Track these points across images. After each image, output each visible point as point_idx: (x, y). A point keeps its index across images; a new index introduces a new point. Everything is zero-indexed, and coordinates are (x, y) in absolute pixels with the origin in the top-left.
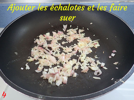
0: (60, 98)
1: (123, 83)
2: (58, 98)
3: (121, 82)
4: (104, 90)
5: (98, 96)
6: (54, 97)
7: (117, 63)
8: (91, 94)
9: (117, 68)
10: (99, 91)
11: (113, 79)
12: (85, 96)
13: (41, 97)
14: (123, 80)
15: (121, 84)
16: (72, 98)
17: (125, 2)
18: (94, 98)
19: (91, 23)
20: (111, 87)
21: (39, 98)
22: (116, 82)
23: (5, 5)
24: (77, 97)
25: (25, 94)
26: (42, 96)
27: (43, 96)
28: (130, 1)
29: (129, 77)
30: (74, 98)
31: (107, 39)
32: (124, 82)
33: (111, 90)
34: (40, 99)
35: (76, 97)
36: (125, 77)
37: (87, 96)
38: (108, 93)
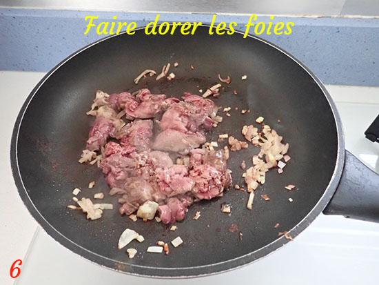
1: (290, 240)
3: (286, 238)
4: (250, 254)
7: (293, 187)
14: (291, 234)
15: (286, 243)
28: (345, 16)
32: (293, 238)
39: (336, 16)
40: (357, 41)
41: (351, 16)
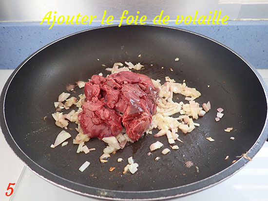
0: (140, 193)
1: (249, 160)
2: (136, 193)
3: (245, 159)
4: (218, 174)
5: (210, 186)
6: (129, 192)
7: (231, 129)
8: (196, 182)
9: (233, 138)
10: (210, 177)
11: (227, 157)
12: (186, 187)
13: (104, 193)
14: (248, 155)
15: (246, 163)
16: (163, 191)
17: (232, 20)
18: (202, 189)
19: (177, 59)
20: (230, 168)
21: (101, 196)
22: (234, 161)
23: (8, 26)
24: (172, 189)
25: (72, 189)
26: (106, 191)
27: (108, 190)
28: (241, 19)
29: (259, 150)
30: (166, 191)
31: (209, 86)
32: (252, 158)
33: (231, 173)
34: (103, 196)
35: (169, 189)
36: (252, 150)
37: (189, 186)
38: (225, 179)
39: (234, 20)
40: (251, 36)
41: (245, 20)
